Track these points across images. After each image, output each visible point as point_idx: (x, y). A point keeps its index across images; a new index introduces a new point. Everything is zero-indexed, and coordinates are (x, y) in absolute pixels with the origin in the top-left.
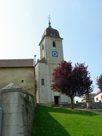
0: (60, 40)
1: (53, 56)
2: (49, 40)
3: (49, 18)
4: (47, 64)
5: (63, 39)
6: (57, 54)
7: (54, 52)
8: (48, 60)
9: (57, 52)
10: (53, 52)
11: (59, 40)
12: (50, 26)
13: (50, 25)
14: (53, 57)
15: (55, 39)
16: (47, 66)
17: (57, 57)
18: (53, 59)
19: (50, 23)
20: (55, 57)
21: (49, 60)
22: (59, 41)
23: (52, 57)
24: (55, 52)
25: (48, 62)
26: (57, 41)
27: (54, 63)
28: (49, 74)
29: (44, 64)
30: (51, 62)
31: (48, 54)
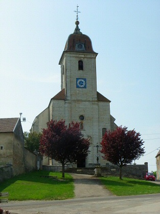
0: (92, 56)
1: (78, 87)
2: (72, 58)
3: (77, 12)
4: (66, 102)
5: (97, 54)
6: (86, 82)
7: (80, 79)
8: (69, 95)
9: (85, 80)
10: (77, 79)
11: (90, 56)
12: (77, 29)
13: (77, 27)
14: (78, 89)
15: (83, 56)
16: (67, 105)
17: (86, 88)
18: (78, 92)
19: (77, 23)
20: (82, 88)
21: (71, 95)
22: (91, 58)
23: (76, 88)
24: (82, 79)
25: (68, 98)
26: (86, 59)
27: (80, 98)
28: (70, 118)
29: (62, 102)
30: (74, 98)
31: (69, 85)
